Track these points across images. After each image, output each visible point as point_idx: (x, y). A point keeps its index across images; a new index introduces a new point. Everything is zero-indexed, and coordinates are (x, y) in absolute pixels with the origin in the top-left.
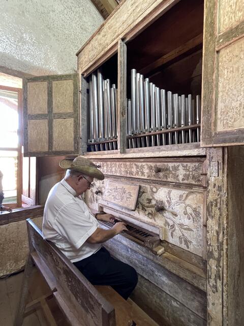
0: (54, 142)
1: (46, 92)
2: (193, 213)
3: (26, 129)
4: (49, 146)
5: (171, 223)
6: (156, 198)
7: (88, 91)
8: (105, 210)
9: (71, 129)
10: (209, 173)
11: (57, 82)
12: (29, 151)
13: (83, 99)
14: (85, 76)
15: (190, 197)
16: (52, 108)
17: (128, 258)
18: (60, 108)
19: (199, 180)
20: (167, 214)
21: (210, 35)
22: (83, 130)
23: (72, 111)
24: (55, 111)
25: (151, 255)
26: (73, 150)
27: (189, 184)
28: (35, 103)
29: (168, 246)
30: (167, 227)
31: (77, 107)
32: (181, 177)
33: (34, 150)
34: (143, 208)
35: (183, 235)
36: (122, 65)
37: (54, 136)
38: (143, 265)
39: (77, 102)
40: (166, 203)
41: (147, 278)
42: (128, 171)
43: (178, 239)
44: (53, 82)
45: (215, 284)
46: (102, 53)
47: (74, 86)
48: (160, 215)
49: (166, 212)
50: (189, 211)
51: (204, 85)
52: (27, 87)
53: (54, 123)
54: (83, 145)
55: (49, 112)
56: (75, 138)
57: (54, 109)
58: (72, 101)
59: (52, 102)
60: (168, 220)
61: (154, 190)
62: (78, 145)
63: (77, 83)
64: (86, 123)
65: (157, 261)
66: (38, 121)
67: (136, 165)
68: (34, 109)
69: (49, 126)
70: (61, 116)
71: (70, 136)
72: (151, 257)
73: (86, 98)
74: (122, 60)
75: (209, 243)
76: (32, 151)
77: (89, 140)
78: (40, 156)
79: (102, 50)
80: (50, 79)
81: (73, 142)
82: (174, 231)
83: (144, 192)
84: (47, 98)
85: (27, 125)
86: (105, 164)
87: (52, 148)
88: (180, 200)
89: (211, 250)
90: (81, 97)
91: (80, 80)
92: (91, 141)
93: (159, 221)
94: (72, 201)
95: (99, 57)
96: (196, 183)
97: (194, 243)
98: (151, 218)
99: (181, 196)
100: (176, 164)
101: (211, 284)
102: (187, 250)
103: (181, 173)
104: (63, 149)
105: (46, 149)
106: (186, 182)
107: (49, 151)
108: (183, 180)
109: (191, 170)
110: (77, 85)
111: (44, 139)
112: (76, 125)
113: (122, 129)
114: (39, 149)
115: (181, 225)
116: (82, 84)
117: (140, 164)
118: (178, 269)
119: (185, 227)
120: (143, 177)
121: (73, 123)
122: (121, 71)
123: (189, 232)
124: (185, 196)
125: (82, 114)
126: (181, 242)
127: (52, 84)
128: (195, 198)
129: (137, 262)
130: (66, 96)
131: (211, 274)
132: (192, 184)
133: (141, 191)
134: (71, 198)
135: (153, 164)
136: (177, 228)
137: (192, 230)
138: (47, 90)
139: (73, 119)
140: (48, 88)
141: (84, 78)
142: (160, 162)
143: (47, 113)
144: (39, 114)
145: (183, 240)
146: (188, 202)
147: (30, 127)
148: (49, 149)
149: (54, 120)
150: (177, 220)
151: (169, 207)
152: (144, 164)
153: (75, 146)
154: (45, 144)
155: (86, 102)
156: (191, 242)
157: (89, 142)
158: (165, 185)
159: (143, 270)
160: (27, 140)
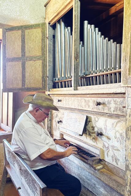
0: (26, 80)
1: (20, 39)
2: (120, 137)
3: (5, 69)
4: (23, 83)
5: (107, 146)
6: (97, 126)
7: (54, 37)
8: (65, 137)
9: (40, 69)
10: (126, 106)
11: (29, 31)
12: (7, 88)
13: (49, 44)
14: (51, 24)
15: (119, 125)
16: (25, 53)
17: (79, 175)
18: (31, 52)
19: (123, 112)
20: (104, 138)
21: (128, 3)
22: (49, 70)
23: (41, 55)
24: (27, 54)
25: (92, 170)
26: (41, 86)
27: (117, 115)
28: (11, 48)
29: (105, 164)
30: (104, 148)
31: (44, 51)
32: (112, 109)
33: (11, 87)
34: (89, 134)
35: (114, 155)
36: (76, 18)
37: (26, 75)
38: (89, 180)
39: (44, 46)
40: (104, 129)
41: (91, 190)
42: (80, 105)
43: (111, 158)
44: (26, 31)
45: (129, 189)
46: (63, 7)
47: (42, 34)
48: (100, 139)
49: (104, 136)
50: (118, 135)
51: (124, 40)
52: (6, 36)
53: (26, 65)
54: (49, 83)
55: (22, 56)
56: (43, 77)
57: (26, 54)
58: (41, 46)
59: (25, 47)
60: (105, 143)
61: (97, 119)
62: (45, 82)
63: (44, 31)
64: (52, 64)
65: (96, 175)
66: (14, 63)
67: (84, 100)
68: (11, 53)
69: (22, 67)
70: (31, 59)
71: (38, 75)
72: (92, 172)
73: (52, 43)
74: (76, 14)
75: (126, 159)
76: (9, 88)
77: (54, 78)
78: (15, 91)
79: (63, 4)
80: (24, 28)
81: (41, 81)
82: (108, 151)
83: (90, 121)
84: (21, 44)
85: (6, 67)
86: (64, 99)
87: (25, 85)
88: (112, 127)
89: (127, 164)
90: (48, 42)
91: (47, 28)
92: (56, 80)
93: (99, 144)
94: (32, 126)
95: (60, 10)
96: (122, 114)
97: (121, 160)
98: (94, 142)
99: (113, 124)
100: (110, 99)
101: (127, 189)
102: (117, 166)
103: (113, 106)
104: (33, 86)
105: (20, 86)
106: (115, 113)
107: (22, 88)
108: (114, 111)
109: (118, 104)
110: (44, 33)
111: (18, 78)
112: (44, 66)
113: (76, 71)
114: (15, 86)
115: (113, 147)
116: (49, 31)
117: (87, 99)
118: (108, 180)
119: (115, 148)
120: (89, 109)
121: (41, 64)
122: (75, 23)
123: (118, 152)
124: (115, 124)
125: (49, 56)
126: (113, 161)
127: (25, 32)
128: (121, 126)
129: (84, 178)
130: (35, 42)
131: (128, 182)
132: (119, 115)
133: (88, 120)
134: (31, 124)
135: (95, 99)
136: (110, 149)
137: (120, 151)
138: (21, 38)
139: (41, 61)
140: (22, 36)
141: (51, 26)
142: (100, 97)
143: (21, 56)
144: (14, 58)
145: (114, 158)
146: (117, 128)
147: (8, 68)
148: (23, 86)
149: (27, 62)
150: (111, 143)
151: (106, 133)
152: (89, 99)
153: (42, 83)
154: (20, 82)
155: (52, 46)
156: (119, 160)
157: (54, 80)
158: (103, 115)
159: (88, 183)
160: (6, 79)
